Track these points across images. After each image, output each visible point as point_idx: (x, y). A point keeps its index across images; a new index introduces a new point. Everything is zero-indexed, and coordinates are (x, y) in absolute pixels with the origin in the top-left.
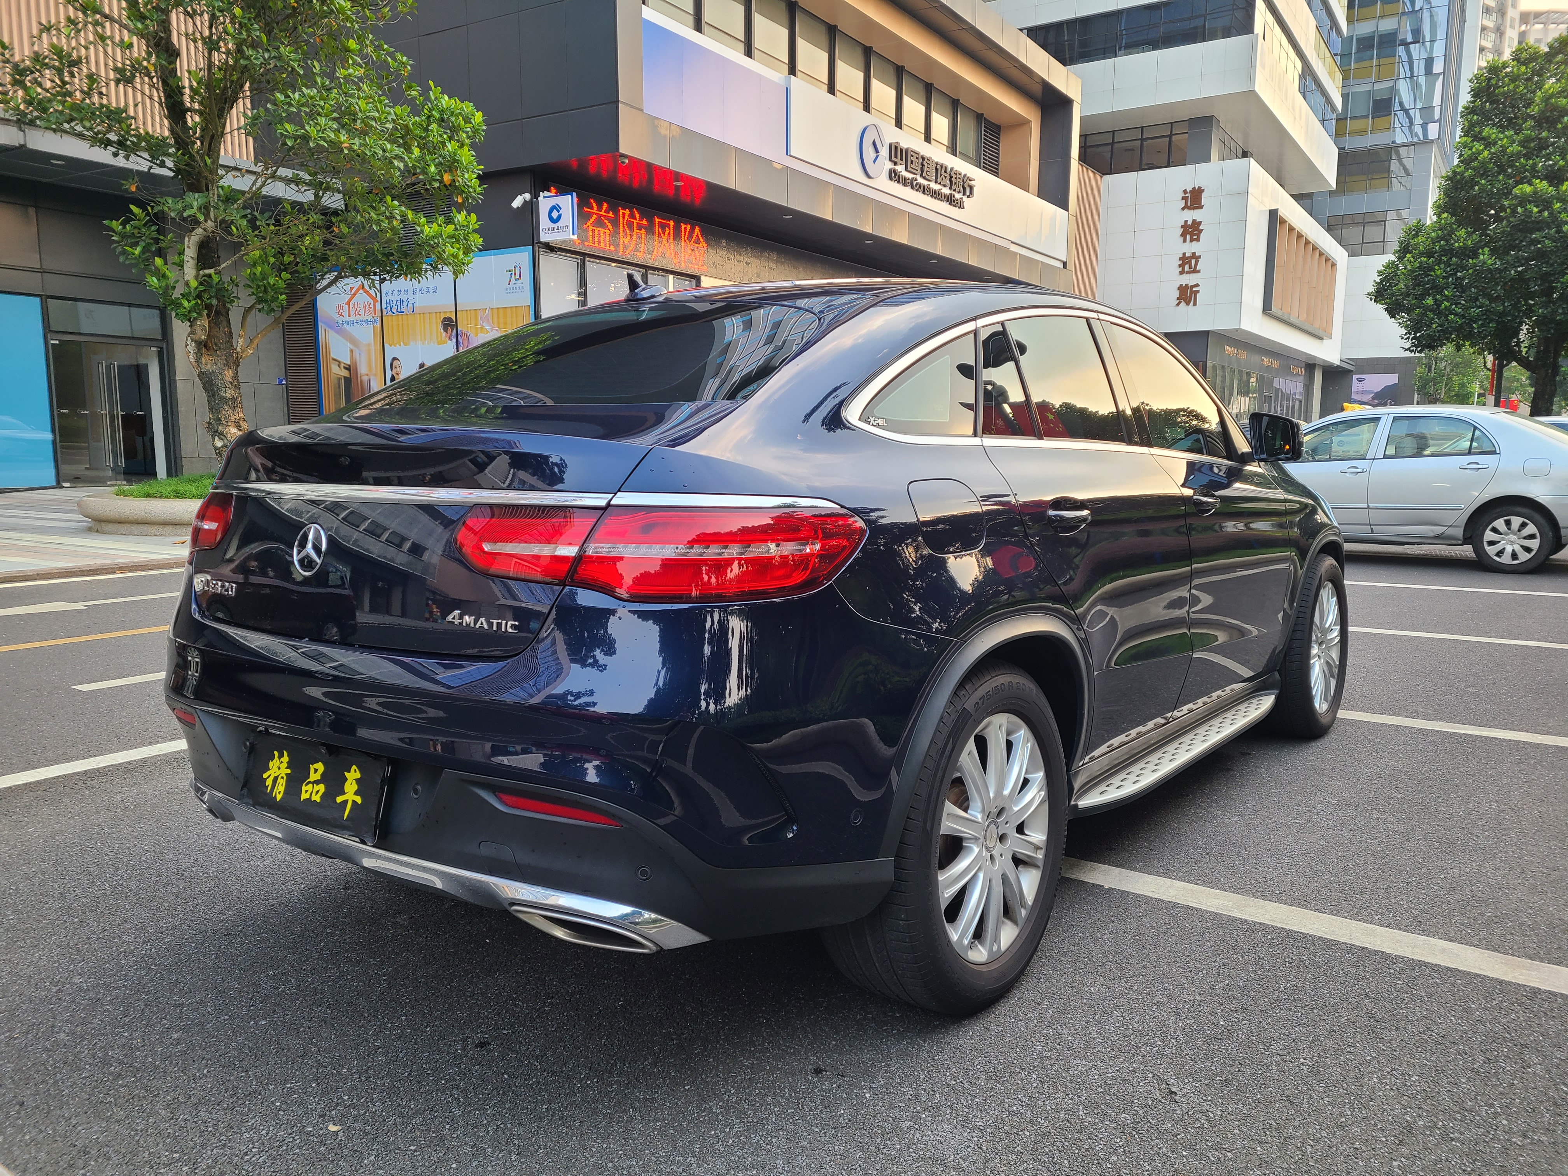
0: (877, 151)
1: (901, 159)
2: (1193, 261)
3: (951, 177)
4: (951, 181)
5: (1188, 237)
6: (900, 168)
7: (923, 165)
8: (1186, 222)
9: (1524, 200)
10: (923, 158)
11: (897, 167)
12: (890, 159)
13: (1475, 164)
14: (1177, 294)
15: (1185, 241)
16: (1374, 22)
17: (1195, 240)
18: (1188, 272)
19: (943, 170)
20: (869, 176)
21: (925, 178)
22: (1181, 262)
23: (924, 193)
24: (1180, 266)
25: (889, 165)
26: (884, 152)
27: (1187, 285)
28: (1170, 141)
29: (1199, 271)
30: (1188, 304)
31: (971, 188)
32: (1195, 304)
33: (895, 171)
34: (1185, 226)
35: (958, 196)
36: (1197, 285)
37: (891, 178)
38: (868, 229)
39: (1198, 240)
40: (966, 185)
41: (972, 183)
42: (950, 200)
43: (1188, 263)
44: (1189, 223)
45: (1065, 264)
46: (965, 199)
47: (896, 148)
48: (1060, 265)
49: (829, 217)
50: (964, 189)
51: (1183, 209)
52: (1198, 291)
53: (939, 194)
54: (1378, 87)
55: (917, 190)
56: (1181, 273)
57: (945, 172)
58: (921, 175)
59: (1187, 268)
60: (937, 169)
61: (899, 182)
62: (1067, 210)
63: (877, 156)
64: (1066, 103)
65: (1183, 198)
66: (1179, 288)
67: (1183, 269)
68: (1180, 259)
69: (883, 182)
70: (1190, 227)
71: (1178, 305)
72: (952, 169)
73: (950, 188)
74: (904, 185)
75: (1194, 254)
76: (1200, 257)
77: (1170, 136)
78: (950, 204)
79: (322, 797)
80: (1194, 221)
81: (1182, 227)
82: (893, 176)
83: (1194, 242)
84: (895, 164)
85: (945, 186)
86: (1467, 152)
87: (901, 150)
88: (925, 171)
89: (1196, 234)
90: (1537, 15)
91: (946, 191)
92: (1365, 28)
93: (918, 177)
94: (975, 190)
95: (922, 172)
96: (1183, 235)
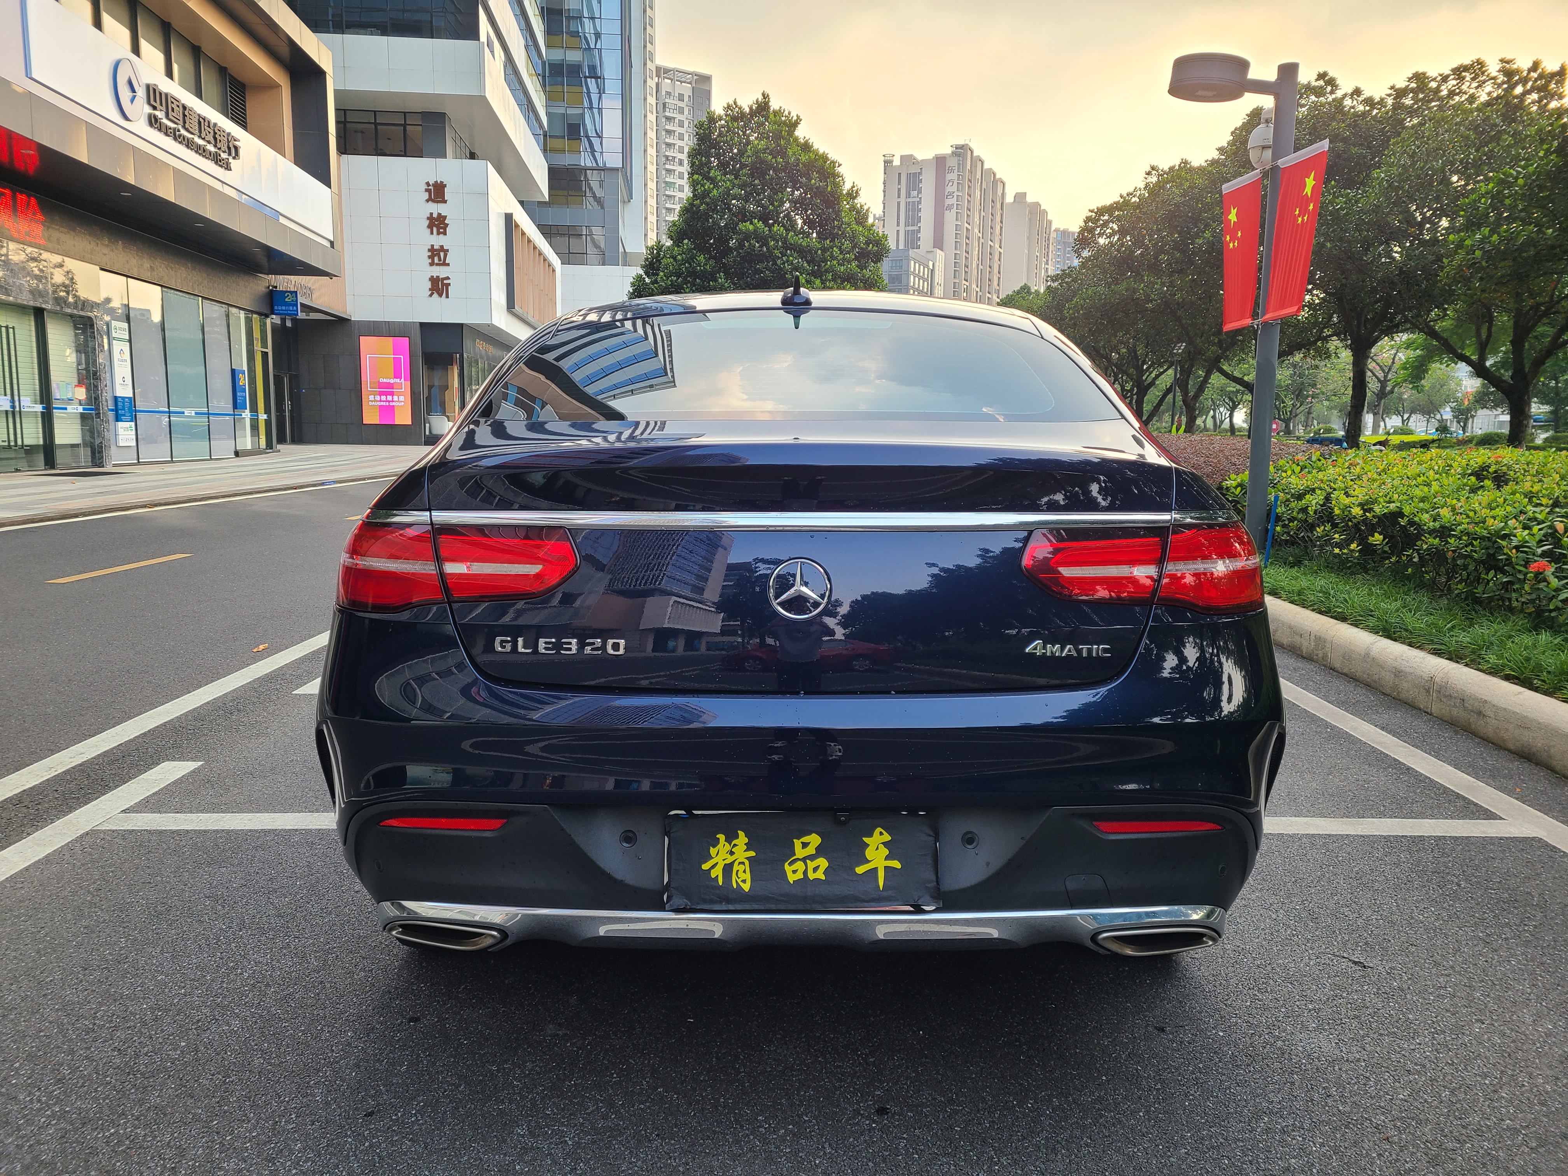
0: (133, 91)
1: (161, 105)
2: (442, 254)
3: (215, 133)
4: (215, 139)
5: (435, 229)
6: (160, 114)
7: (184, 115)
8: (431, 214)
9: (747, 236)
10: (184, 108)
11: (157, 113)
12: (149, 103)
13: (708, 200)
14: (429, 285)
15: (432, 233)
16: (562, 51)
17: (442, 233)
18: (437, 265)
19: (206, 124)
20: (126, 118)
21: (187, 130)
22: (430, 254)
23: (187, 146)
24: (429, 257)
25: (148, 110)
26: (141, 93)
27: (438, 277)
28: (405, 130)
29: (448, 265)
30: (440, 295)
31: (236, 148)
32: (447, 297)
33: (155, 117)
34: (431, 218)
35: (224, 156)
36: (448, 278)
37: (151, 125)
38: (130, 179)
39: (445, 233)
40: (231, 146)
41: (237, 143)
42: (216, 159)
43: (437, 255)
44: (435, 215)
45: (332, 243)
46: (231, 160)
47: (154, 90)
48: (328, 245)
49: (84, 160)
50: (229, 148)
51: (427, 201)
52: (449, 284)
53: (204, 151)
54: (570, 111)
55: (180, 143)
56: (432, 264)
57: (209, 127)
58: (184, 127)
59: (436, 260)
60: (200, 123)
61: (160, 130)
62: (330, 187)
63: (134, 97)
64: (320, 74)
65: (426, 190)
66: (430, 279)
67: (433, 260)
68: (429, 250)
69: (141, 127)
70: (436, 220)
71: (431, 295)
72: (215, 125)
73: (215, 146)
74: (166, 134)
75: (442, 247)
76: (448, 250)
77: (405, 126)
78: (216, 163)
79: (825, 873)
80: (439, 214)
81: (428, 218)
82: (153, 121)
83: (441, 236)
84: (155, 108)
85: (209, 142)
86: (700, 189)
87: (160, 94)
88: (187, 122)
89: (442, 228)
90: (667, 71)
91: (211, 148)
92: (557, 55)
93: (180, 127)
94: (241, 151)
95: (185, 122)
96: (430, 227)
